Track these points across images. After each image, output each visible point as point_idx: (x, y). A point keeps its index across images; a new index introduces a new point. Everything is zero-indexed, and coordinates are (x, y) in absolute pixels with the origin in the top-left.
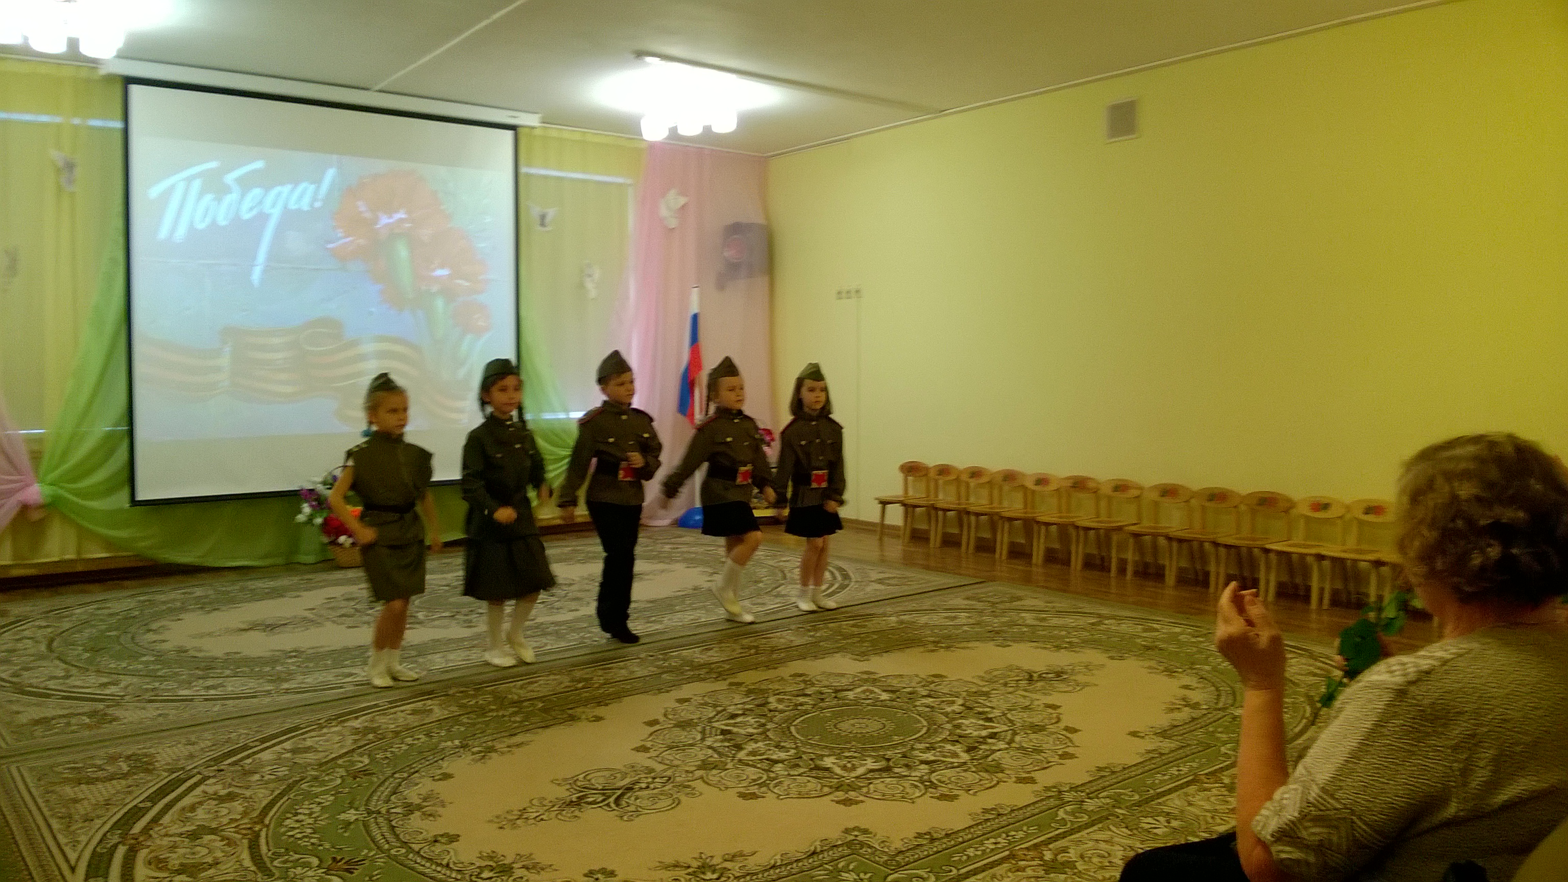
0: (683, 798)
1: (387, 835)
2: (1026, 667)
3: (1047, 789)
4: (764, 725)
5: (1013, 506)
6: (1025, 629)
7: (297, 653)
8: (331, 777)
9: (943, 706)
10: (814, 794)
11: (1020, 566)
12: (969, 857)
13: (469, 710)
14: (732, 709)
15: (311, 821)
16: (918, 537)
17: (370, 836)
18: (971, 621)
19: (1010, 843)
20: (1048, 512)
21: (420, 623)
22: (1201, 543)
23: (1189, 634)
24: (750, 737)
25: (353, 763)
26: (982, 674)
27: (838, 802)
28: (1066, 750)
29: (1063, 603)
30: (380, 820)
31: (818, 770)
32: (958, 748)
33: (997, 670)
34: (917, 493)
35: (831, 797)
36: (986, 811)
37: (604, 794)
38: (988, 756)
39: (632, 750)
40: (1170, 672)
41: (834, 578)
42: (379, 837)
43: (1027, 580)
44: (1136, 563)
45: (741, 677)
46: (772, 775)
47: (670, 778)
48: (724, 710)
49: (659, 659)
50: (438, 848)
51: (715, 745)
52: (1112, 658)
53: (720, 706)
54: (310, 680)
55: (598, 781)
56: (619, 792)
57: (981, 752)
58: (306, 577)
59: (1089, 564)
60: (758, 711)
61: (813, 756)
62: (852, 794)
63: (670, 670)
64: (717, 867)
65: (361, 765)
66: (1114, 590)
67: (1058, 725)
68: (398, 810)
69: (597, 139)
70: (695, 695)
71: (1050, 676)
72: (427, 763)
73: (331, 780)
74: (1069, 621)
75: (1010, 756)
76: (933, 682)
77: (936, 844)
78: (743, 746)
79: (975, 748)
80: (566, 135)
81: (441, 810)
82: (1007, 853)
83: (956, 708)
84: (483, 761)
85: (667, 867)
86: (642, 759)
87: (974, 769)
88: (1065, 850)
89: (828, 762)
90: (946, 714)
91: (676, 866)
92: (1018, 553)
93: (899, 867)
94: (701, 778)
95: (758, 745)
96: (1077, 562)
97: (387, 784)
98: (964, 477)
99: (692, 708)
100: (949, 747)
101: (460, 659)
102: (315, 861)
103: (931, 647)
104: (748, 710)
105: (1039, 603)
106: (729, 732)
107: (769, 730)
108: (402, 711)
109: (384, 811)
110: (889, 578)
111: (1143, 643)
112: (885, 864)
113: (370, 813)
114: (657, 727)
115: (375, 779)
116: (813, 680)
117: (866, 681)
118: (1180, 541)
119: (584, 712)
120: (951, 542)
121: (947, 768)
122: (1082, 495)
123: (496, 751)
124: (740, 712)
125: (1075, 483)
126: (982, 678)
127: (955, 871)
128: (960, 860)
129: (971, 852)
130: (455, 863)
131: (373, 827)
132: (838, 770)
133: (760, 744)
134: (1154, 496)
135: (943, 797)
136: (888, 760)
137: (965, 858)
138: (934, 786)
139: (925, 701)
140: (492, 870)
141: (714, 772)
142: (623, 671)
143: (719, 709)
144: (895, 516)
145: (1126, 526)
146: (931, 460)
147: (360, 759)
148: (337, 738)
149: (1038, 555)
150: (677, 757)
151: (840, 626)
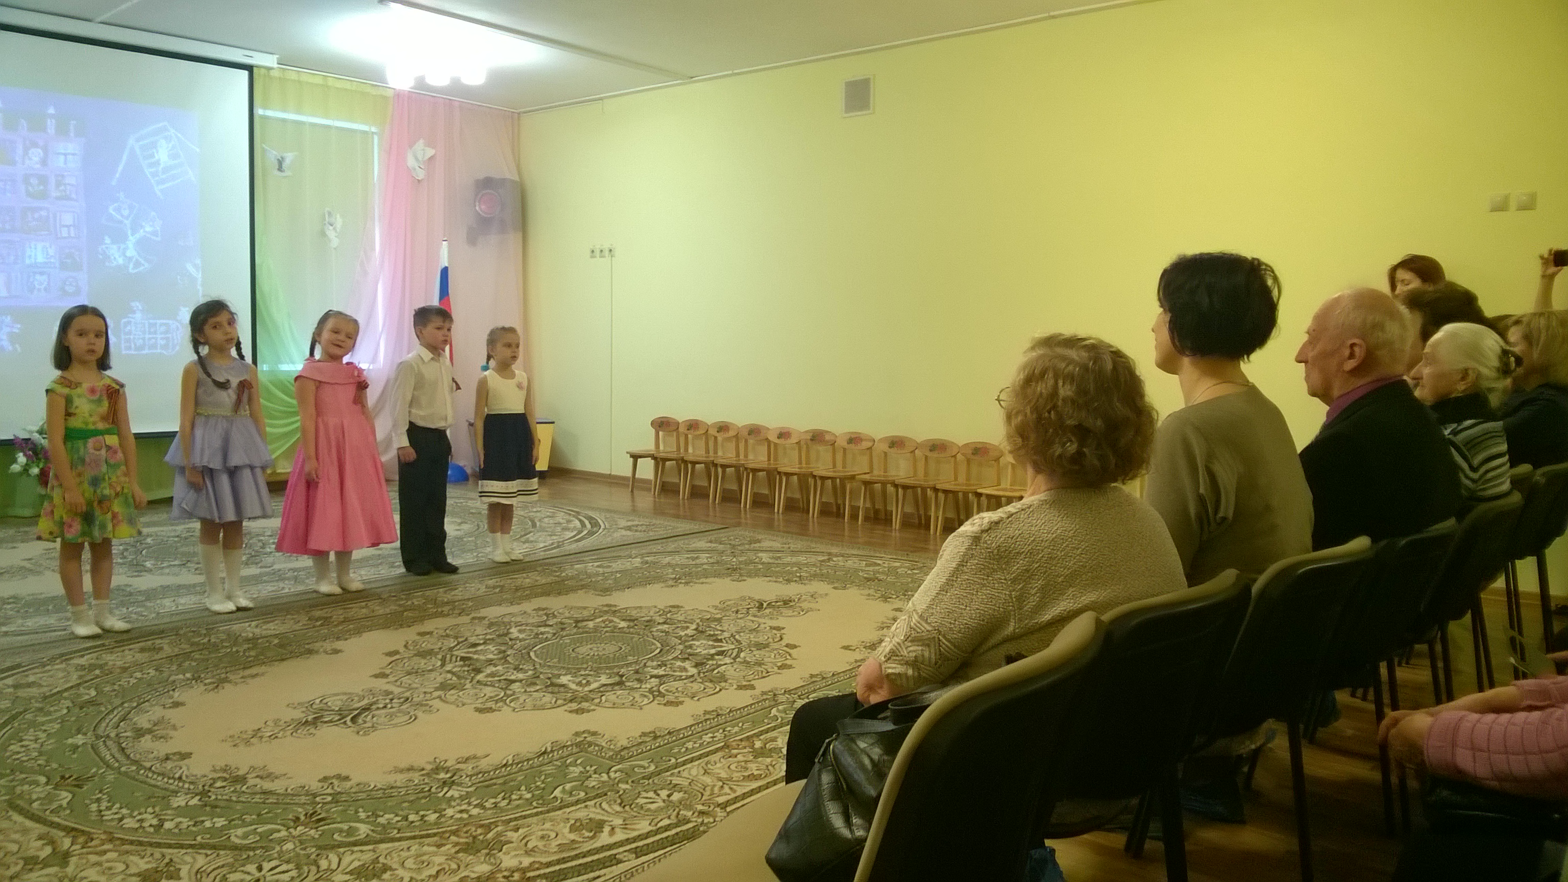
0: (420, 714)
1: (117, 755)
2: (757, 598)
3: (764, 693)
4: (504, 652)
5: (758, 457)
6: (761, 567)
7: (16, 599)
8: (56, 708)
9: (678, 630)
10: (549, 706)
11: (763, 514)
12: (687, 749)
13: (201, 647)
14: (473, 640)
15: (37, 746)
16: (667, 489)
17: (99, 757)
18: (711, 560)
19: (725, 737)
20: (789, 463)
21: (149, 571)
22: (924, 489)
23: (906, 567)
24: (490, 662)
25: (79, 695)
26: (717, 604)
27: (570, 712)
28: (785, 662)
29: (798, 544)
30: (109, 743)
31: (553, 686)
32: (687, 664)
33: (730, 600)
34: (668, 447)
35: (565, 707)
36: (706, 712)
37: (341, 714)
38: (714, 670)
39: (371, 676)
40: (885, 598)
41: (583, 525)
42: (108, 757)
43: (769, 526)
44: (867, 510)
45: (483, 612)
46: (509, 692)
47: (408, 699)
48: (466, 640)
49: (402, 599)
50: (169, 765)
51: (454, 670)
52: (835, 588)
53: (461, 637)
54: (30, 623)
55: (335, 703)
56: (356, 712)
57: (708, 667)
58: (22, 529)
59: (825, 511)
60: (499, 640)
61: (550, 676)
62: (585, 705)
63: (412, 609)
64: (451, 769)
65: (87, 697)
66: (847, 533)
67: (780, 643)
68: (128, 734)
69: (339, 84)
70: (437, 629)
71: (778, 604)
72: (158, 694)
73: (56, 711)
74: (802, 559)
75: (733, 669)
76: (670, 612)
77: (659, 740)
78: (484, 670)
79: (702, 664)
80: (305, 78)
81: (172, 733)
82: (723, 744)
83: (690, 632)
84: (216, 690)
85: (401, 771)
86: (381, 684)
87: (701, 681)
88: (774, 740)
89: (564, 680)
90: (680, 638)
91: (411, 769)
92: (762, 503)
93: (623, 759)
94: (440, 697)
95: (497, 668)
96: (814, 509)
97: (115, 713)
98: (712, 432)
99: (433, 640)
100: (679, 663)
101: (192, 602)
102: (43, 779)
103: (671, 583)
104: (489, 639)
105: (777, 545)
106: (469, 659)
107: (508, 656)
108: (130, 650)
109: (113, 735)
110: (637, 526)
111: (865, 575)
112: (611, 758)
113: (98, 737)
114: (397, 657)
115: (103, 709)
116: (555, 613)
117: (606, 612)
118: (905, 487)
119: (322, 647)
120: (698, 493)
121: (674, 681)
122: (821, 448)
123: (230, 682)
124: (482, 642)
125: (813, 436)
126: (716, 607)
127: (673, 760)
128: (679, 751)
129: (690, 745)
130: (187, 776)
131: (102, 748)
132: (573, 686)
133: (500, 668)
134: (884, 447)
135: (669, 703)
136: (622, 676)
137: (684, 750)
138: (661, 695)
139: (660, 627)
140: (225, 781)
141: (452, 692)
142: (364, 611)
143: (460, 640)
144: (646, 469)
145: (858, 475)
146: (681, 415)
147: (87, 692)
148: (61, 675)
149: (779, 504)
150: (417, 680)
151: (586, 567)
